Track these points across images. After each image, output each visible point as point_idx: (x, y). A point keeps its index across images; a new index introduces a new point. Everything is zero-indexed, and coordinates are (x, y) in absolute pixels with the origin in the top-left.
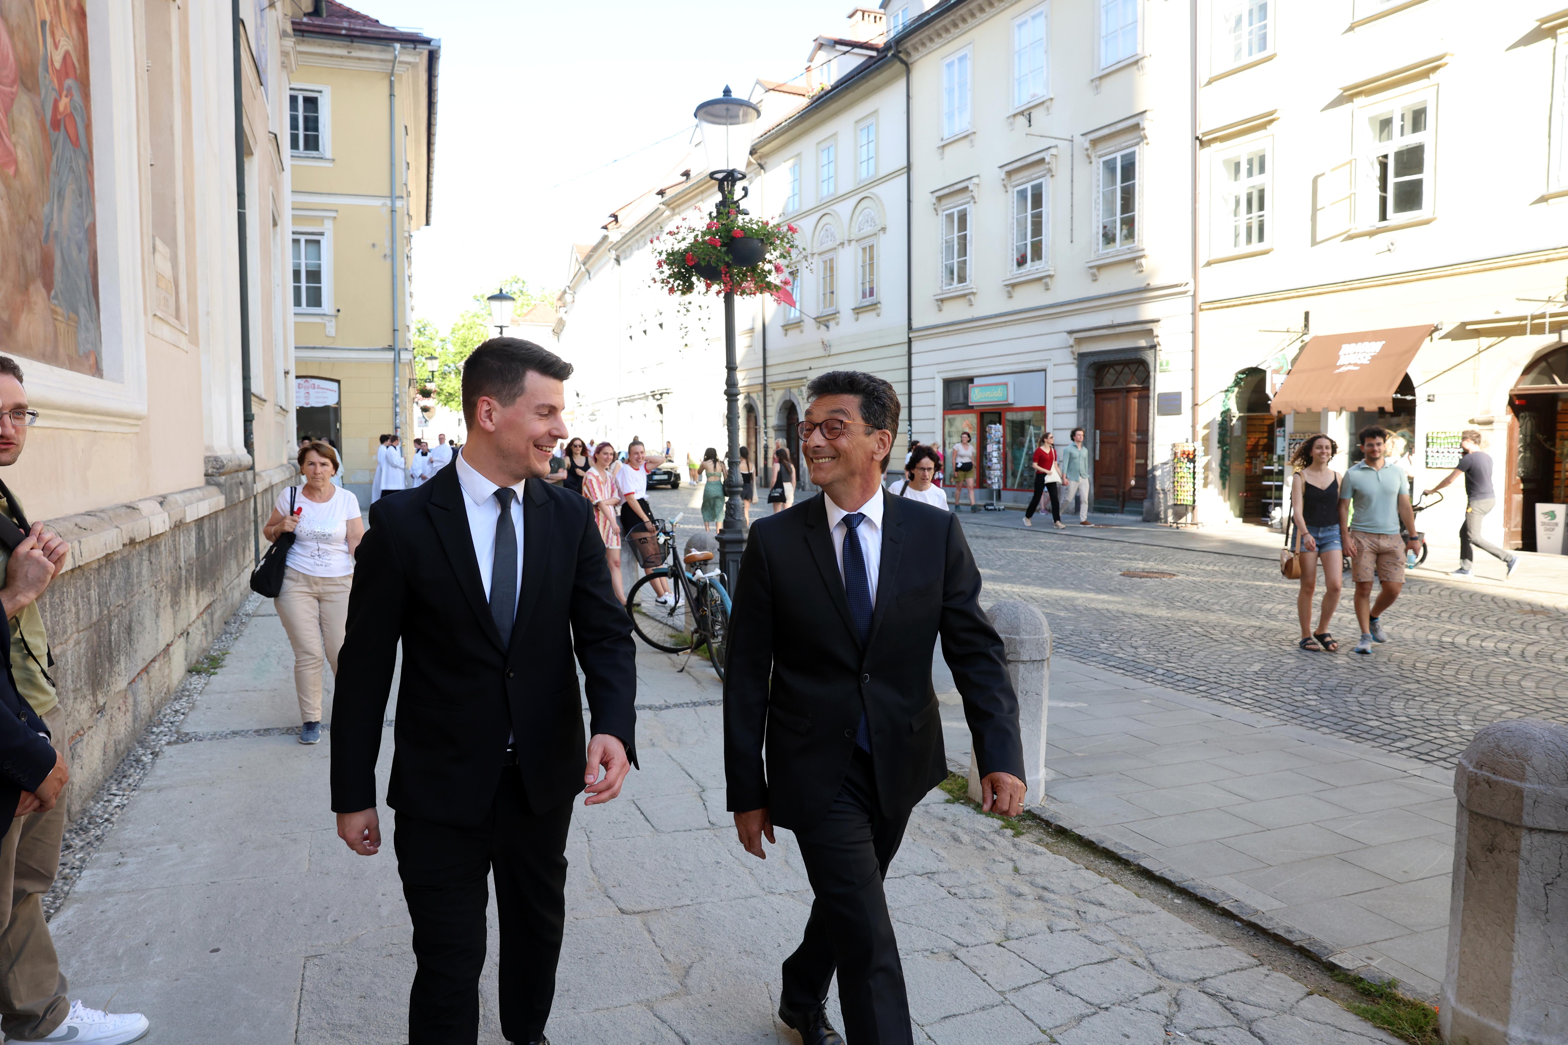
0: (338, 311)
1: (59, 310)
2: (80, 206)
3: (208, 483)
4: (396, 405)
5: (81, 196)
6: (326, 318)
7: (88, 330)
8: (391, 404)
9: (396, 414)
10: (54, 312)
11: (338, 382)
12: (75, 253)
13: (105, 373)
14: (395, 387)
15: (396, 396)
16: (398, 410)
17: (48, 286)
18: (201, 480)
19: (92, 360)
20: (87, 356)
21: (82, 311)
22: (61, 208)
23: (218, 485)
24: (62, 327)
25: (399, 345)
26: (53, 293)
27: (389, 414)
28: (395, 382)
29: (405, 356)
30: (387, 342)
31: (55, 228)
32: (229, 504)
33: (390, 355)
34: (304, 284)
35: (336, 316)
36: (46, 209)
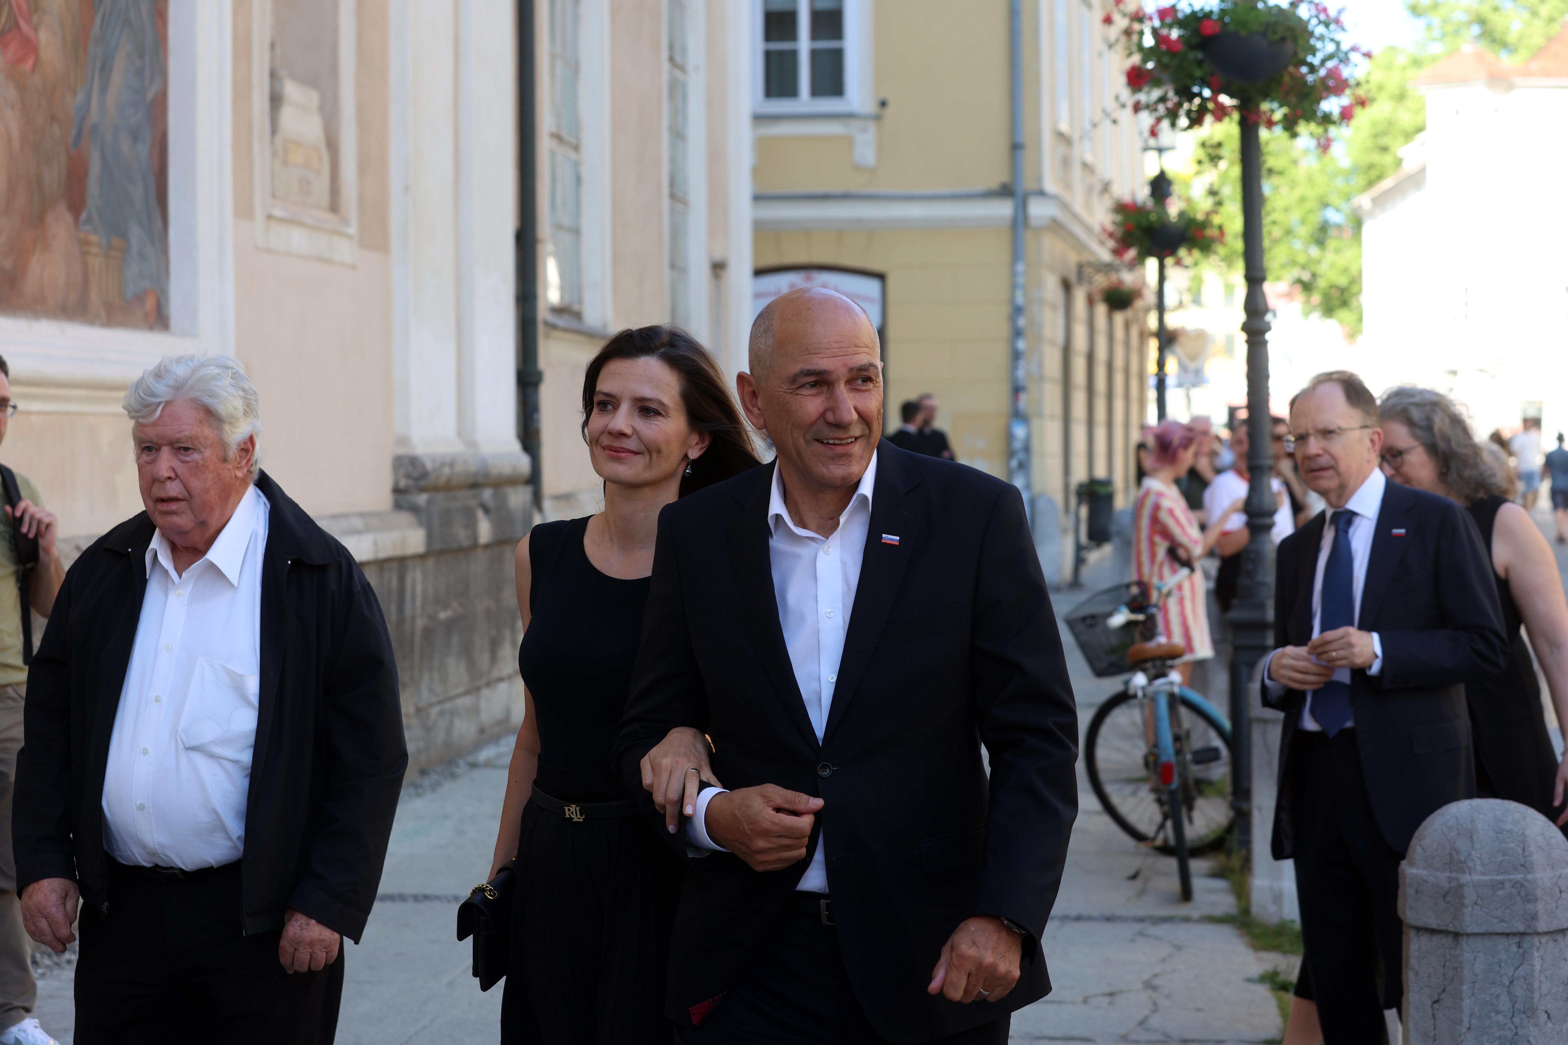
0: (883, 104)
1: (94, 238)
2: (139, 73)
3: (398, 506)
4: (1017, 333)
5: (141, 56)
6: (855, 124)
7: (143, 257)
8: (1003, 329)
9: (1016, 356)
10: (84, 243)
11: (881, 277)
12: (125, 146)
13: (174, 322)
14: (1014, 287)
15: (1017, 311)
16: (1021, 345)
17: (76, 206)
18: (384, 499)
19: (150, 304)
20: (140, 298)
21: (135, 233)
22: (104, 88)
23: (414, 509)
24: (96, 262)
25: (1028, 184)
26: (83, 216)
27: (1000, 354)
28: (1014, 274)
29: (1038, 210)
30: (996, 178)
31: (94, 116)
32: (437, 546)
33: (1004, 209)
34: (804, 44)
35: (877, 118)
36: (80, 97)
